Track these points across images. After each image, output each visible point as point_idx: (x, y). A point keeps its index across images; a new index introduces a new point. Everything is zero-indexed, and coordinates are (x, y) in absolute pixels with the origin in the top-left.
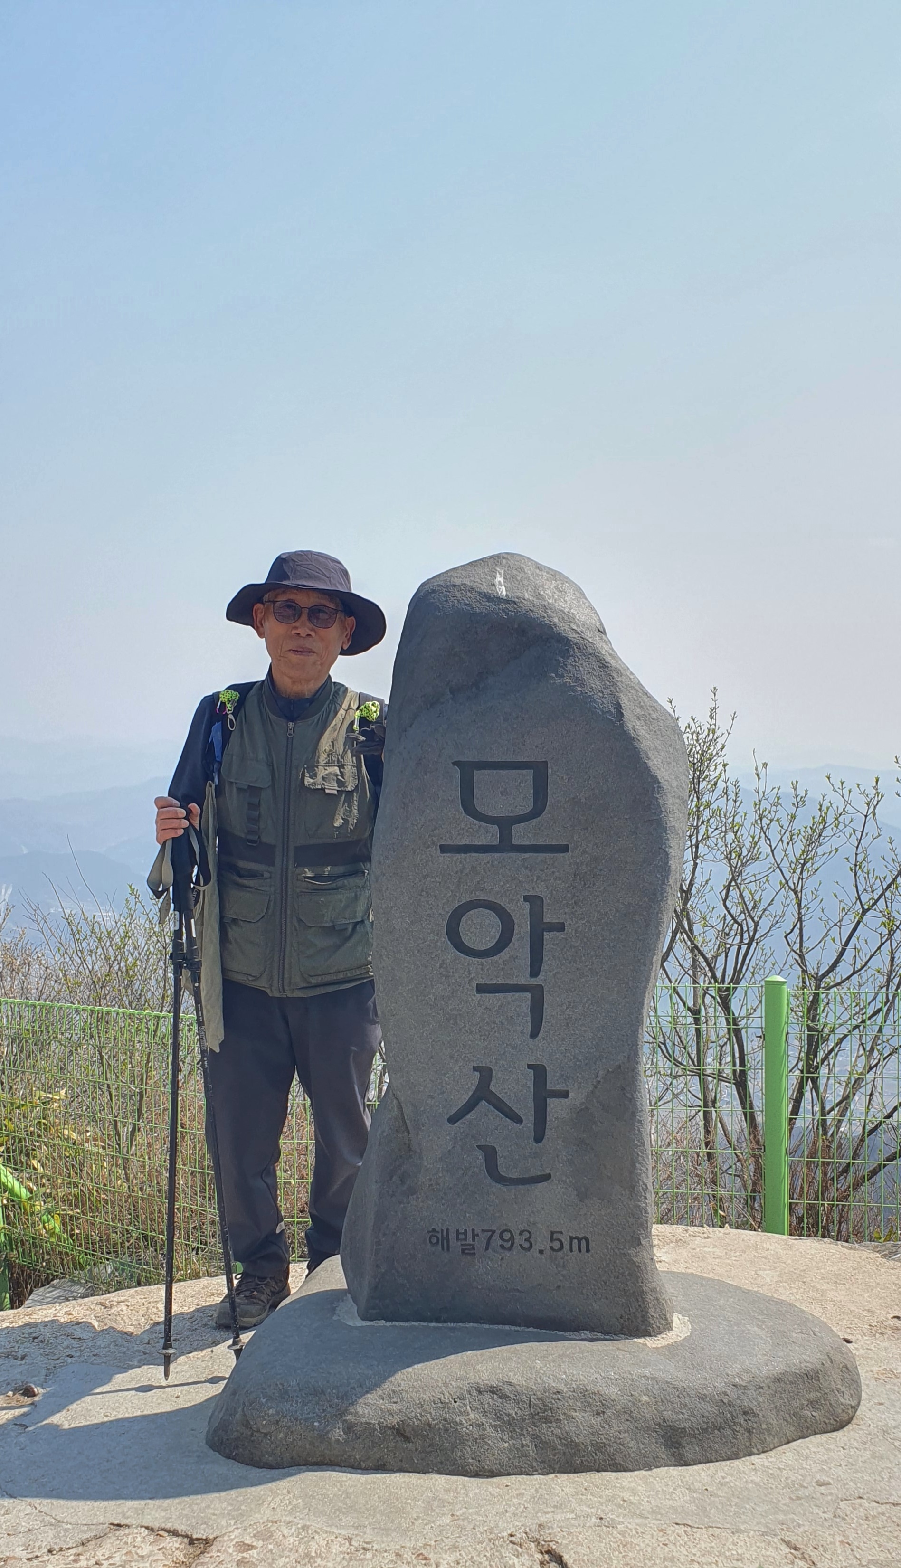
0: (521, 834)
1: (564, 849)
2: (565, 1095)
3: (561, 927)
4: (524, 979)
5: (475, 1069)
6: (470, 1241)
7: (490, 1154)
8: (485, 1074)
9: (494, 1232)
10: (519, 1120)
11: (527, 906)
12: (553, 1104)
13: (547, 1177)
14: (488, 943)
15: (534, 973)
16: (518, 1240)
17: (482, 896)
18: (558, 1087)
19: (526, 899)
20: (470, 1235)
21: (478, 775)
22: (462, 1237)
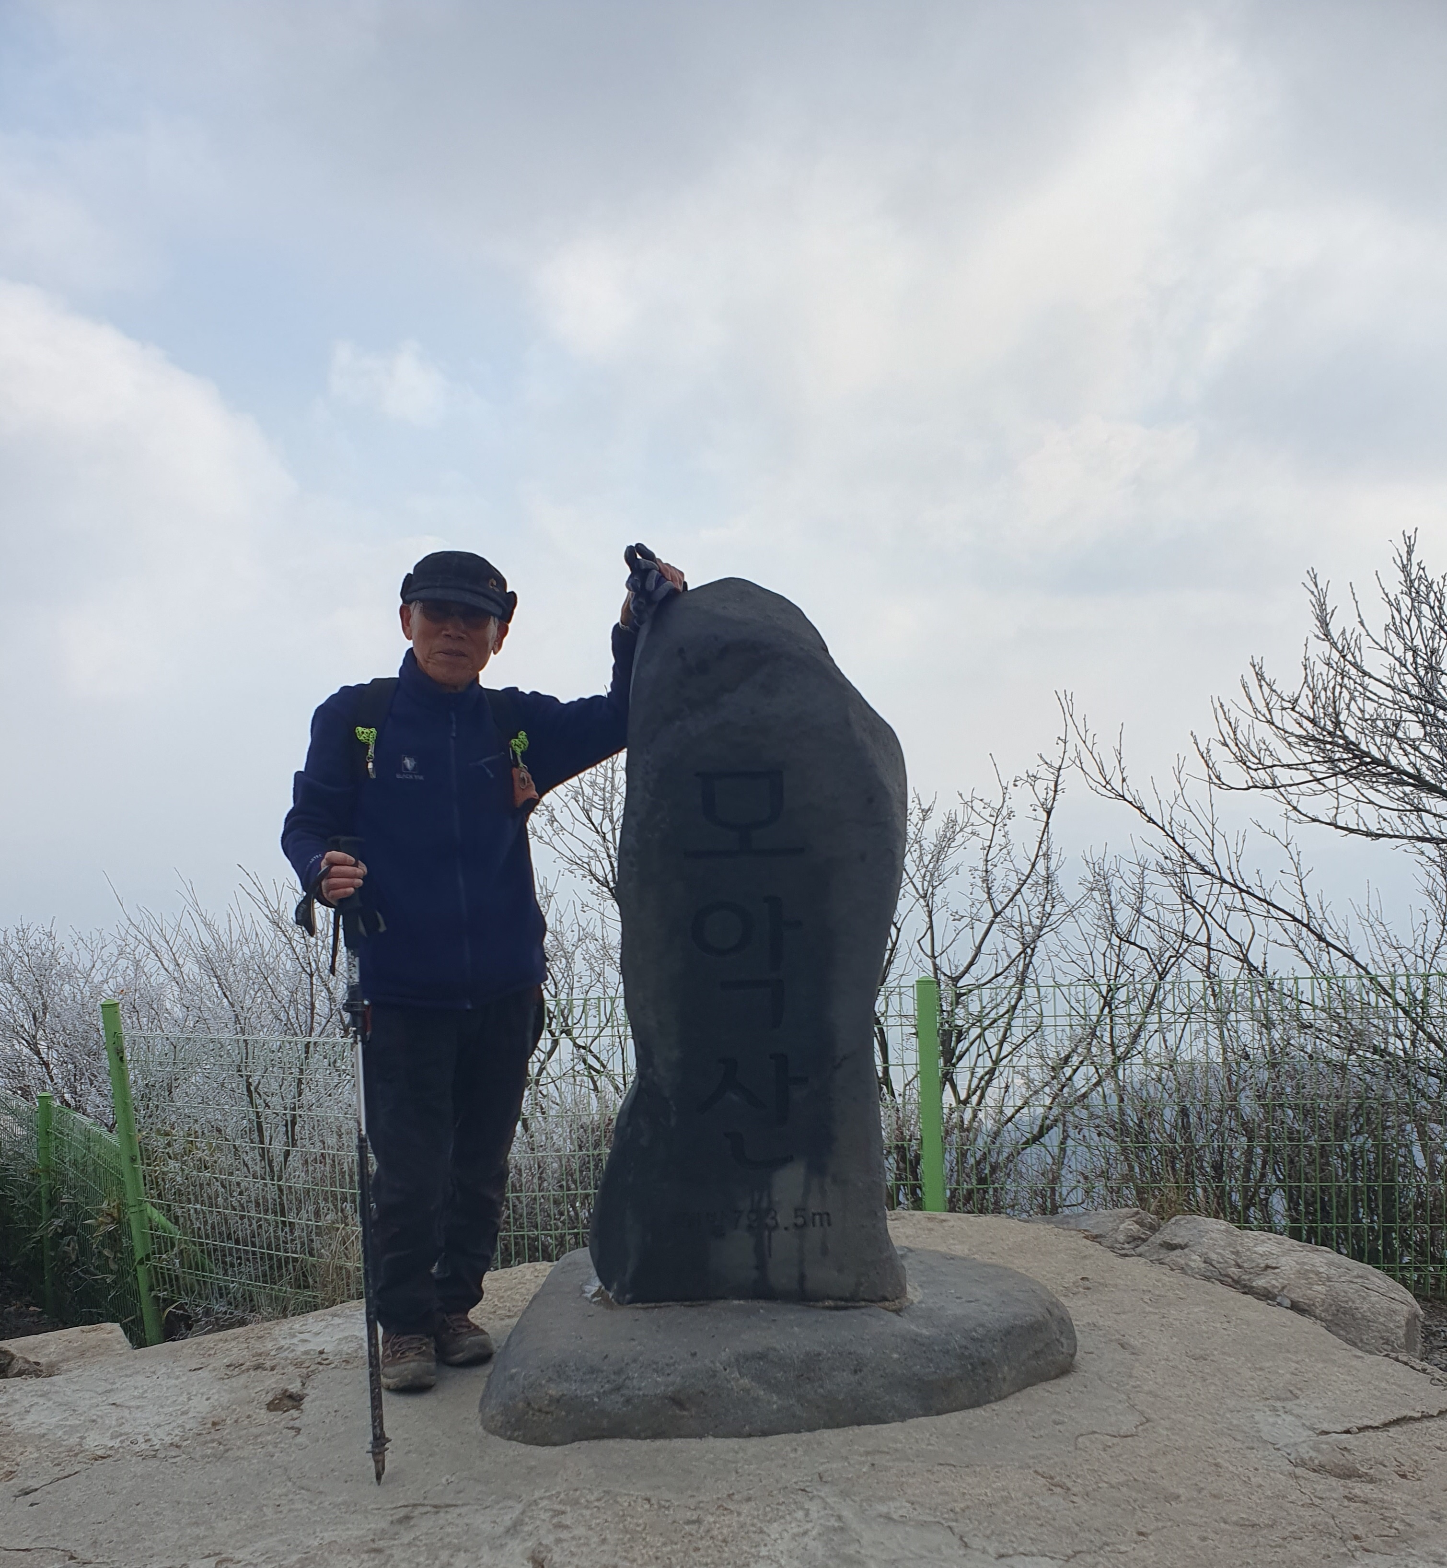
0: (759, 839)
2: (804, 1080)
3: (798, 925)
4: (765, 974)
5: (723, 1061)
6: (719, 1222)
7: (736, 1140)
8: (730, 1063)
9: (741, 1213)
10: (763, 1107)
11: (766, 906)
12: (795, 1089)
13: (790, 1159)
14: (731, 942)
15: (774, 968)
16: (766, 1219)
17: (720, 899)
18: (799, 1074)
19: (766, 899)
20: (719, 1217)
21: (718, 784)
22: (712, 1219)
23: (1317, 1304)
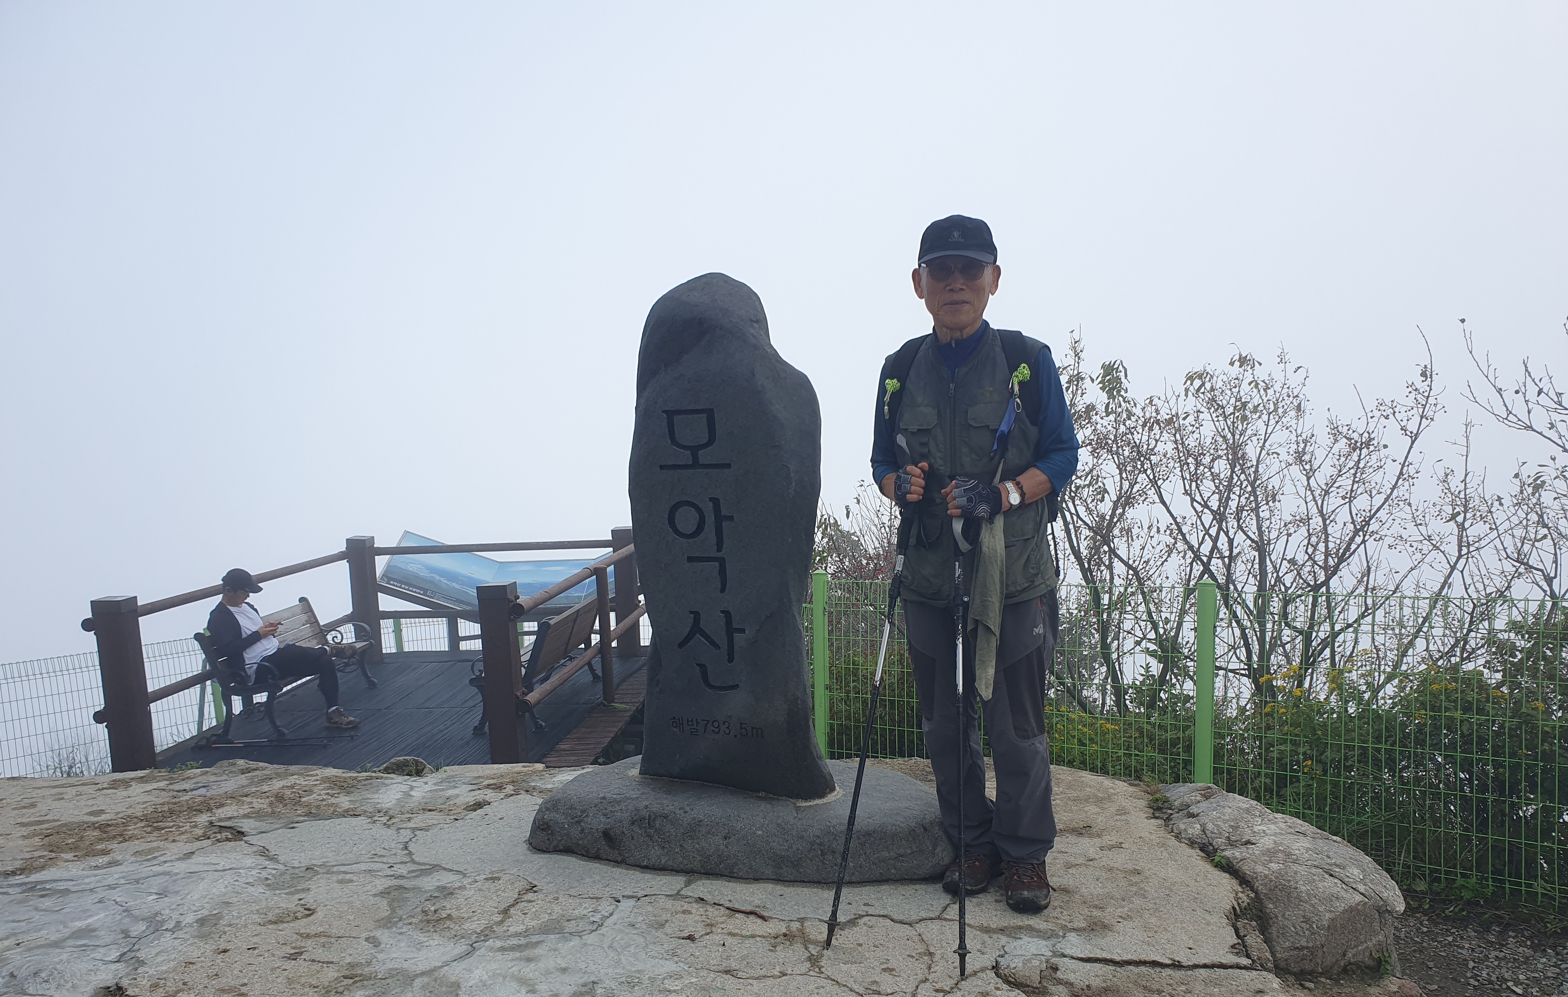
0: (704, 456)
1: (728, 466)
2: (743, 631)
3: (731, 518)
4: (714, 553)
5: (691, 612)
6: (695, 726)
7: (702, 667)
8: (696, 614)
9: (708, 721)
10: (717, 647)
11: (711, 504)
12: (736, 636)
13: (735, 687)
14: (690, 529)
15: (719, 550)
16: (723, 728)
17: (684, 498)
18: (739, 627)
19: (710, 499)
20: (695, 723)
21: (677, 419)
22: (690, 723)
23: (1259, 878)
